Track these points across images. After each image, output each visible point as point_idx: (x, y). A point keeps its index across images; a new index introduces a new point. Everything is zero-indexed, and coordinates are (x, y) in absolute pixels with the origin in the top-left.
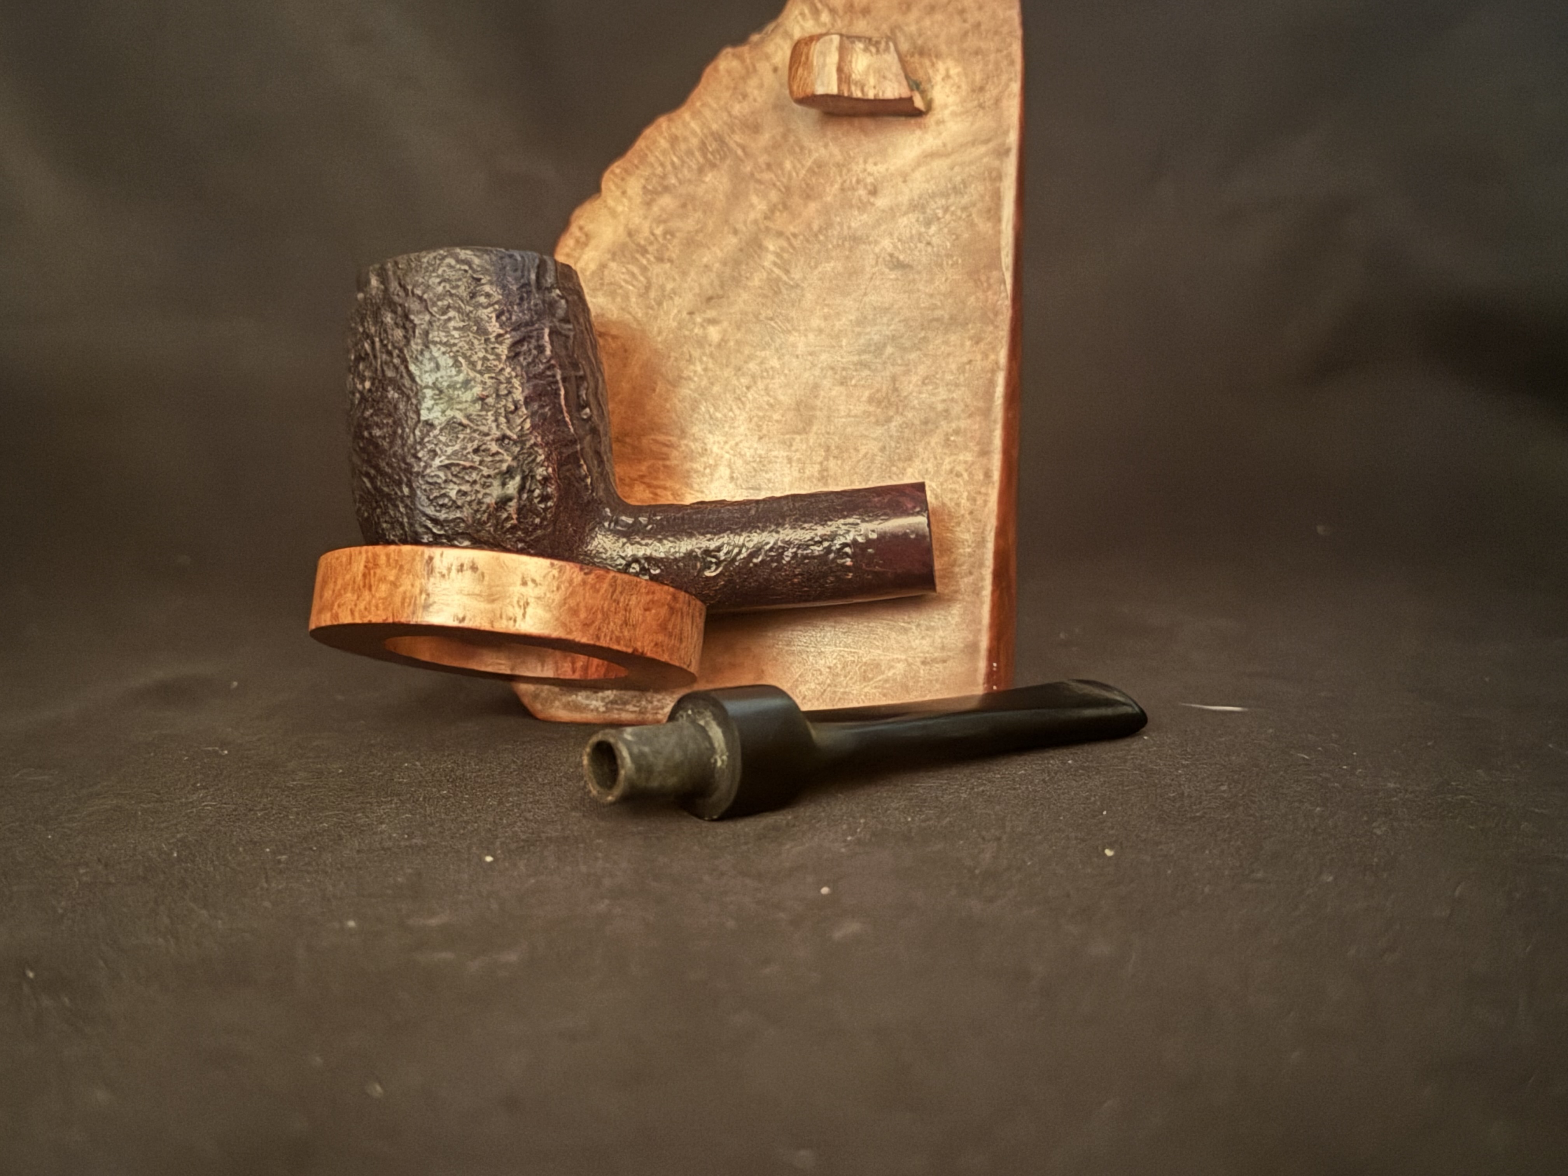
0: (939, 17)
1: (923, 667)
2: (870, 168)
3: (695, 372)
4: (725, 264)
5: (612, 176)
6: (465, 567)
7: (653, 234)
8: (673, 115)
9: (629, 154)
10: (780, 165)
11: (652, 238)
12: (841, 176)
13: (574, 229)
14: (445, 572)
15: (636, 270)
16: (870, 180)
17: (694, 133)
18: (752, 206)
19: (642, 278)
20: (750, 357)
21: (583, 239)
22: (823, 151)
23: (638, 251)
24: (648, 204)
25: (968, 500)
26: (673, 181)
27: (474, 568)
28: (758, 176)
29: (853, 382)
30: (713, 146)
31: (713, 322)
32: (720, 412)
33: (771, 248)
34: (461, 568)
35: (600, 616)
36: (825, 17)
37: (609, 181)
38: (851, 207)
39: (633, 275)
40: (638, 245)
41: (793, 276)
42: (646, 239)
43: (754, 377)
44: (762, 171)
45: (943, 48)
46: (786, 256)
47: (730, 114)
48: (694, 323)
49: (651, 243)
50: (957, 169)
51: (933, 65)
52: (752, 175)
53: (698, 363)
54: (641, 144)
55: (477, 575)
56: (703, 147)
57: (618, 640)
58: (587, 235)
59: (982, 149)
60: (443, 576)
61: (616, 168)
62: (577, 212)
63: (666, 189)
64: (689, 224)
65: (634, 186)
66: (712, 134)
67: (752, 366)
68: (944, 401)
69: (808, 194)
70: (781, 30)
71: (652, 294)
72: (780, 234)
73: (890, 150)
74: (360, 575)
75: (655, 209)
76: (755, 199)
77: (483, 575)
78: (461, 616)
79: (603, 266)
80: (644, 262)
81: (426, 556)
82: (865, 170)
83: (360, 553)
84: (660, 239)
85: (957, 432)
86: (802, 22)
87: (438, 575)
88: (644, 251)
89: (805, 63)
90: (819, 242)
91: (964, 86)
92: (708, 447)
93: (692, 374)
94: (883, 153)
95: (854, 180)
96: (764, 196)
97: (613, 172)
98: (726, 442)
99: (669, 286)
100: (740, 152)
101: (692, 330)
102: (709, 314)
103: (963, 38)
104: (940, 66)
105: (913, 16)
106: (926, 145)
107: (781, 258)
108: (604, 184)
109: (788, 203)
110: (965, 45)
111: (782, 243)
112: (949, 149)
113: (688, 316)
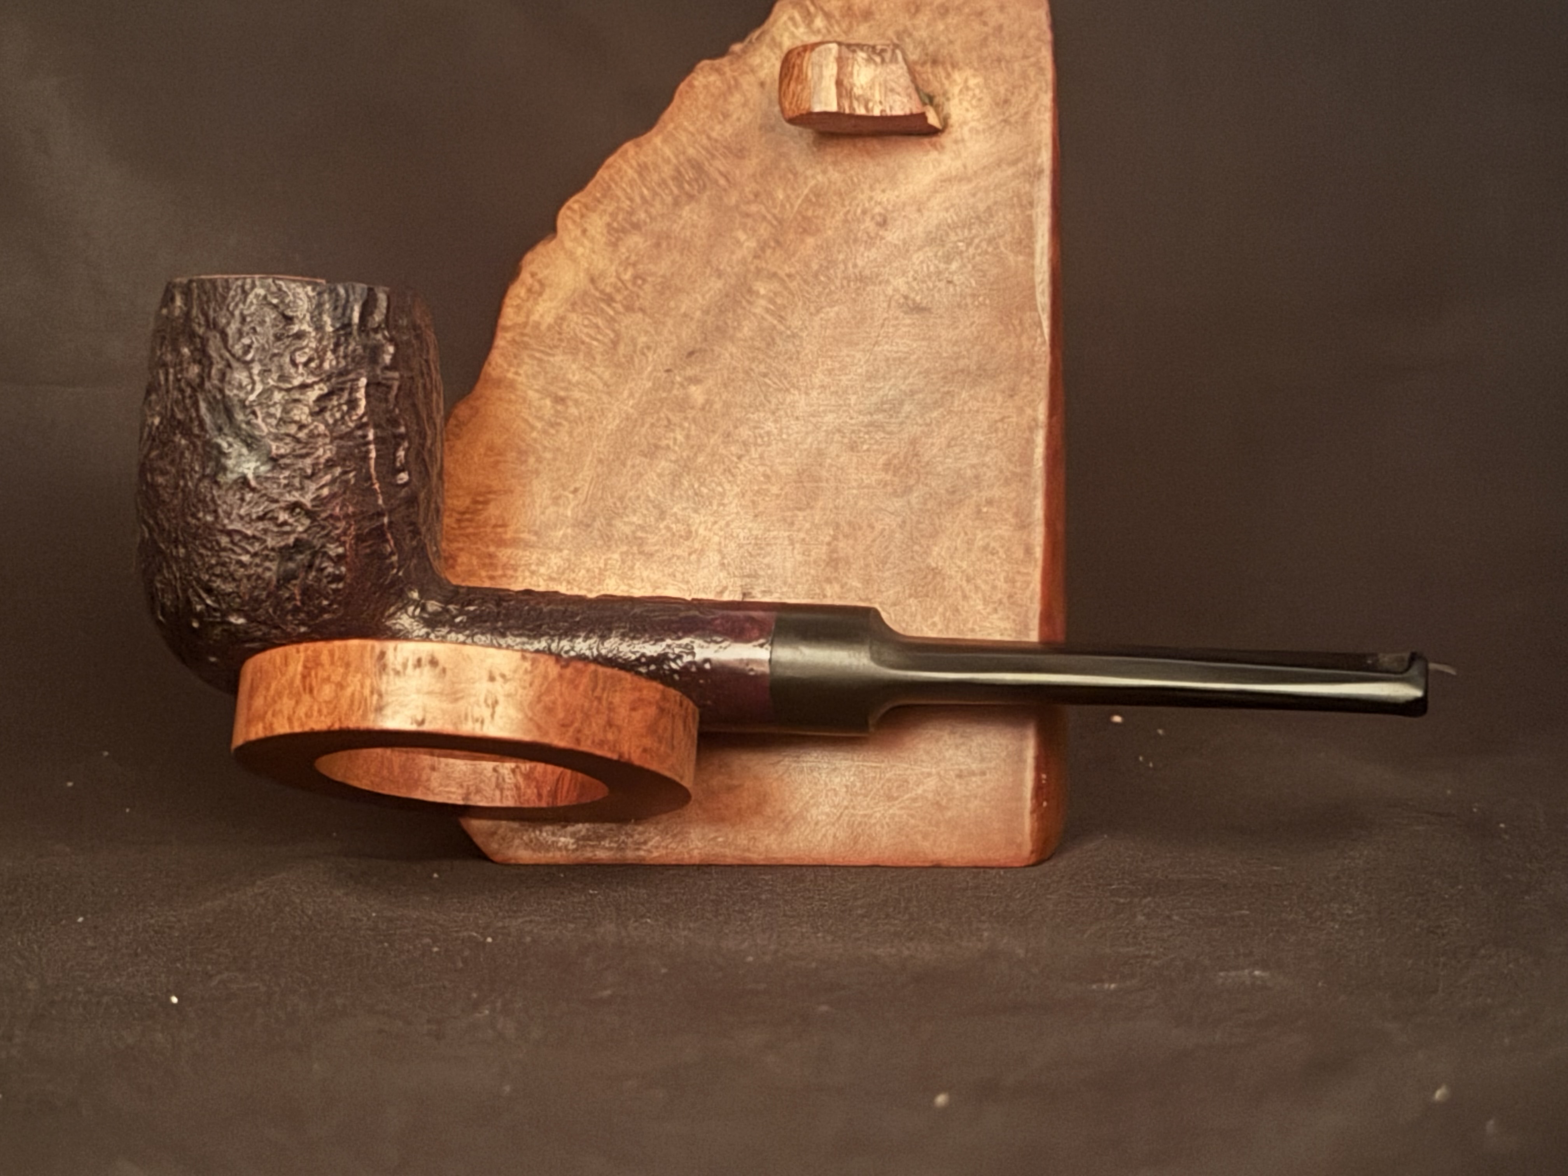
0: (953, 20)
1: (958, 780)
2: (879, 196)
3: (675, 440)
4: (706, 312)
5: (569, 213)
6: (423, 662)
7: (620, 279)
8: (642, 139)
9: (590, 185)
10: (770, 195)
11: (620, 284)
12: (843, 206)
13: (525, 276)
14: (399, 668)
15: (600, 322)
16: (878, 209)
17: (667, 161)
18: (738, 243)
19: (608, 332)
20: (741, 421)
21: (537, 287)
22: (820, 177)
23: (603, 300)
24: (614, 245)
25: (1006, 582)
26: (643, 216)
27: (434, 663)
28: (743, 208)
29: (865, 447)
30: (690, 174)
31: (695, 380)
32: (706, 487)
33: (762, 291)
34: (419, 663)
35: (579, 715)
36: (819, 22)
37: (566, 218)
38: (856, 240)
39: (598, 328)
40: (602, 292)
41: (788, 323)
42: (612, 285)
43: (745, 444)
44: (749, 203)
45: (959, 56)
46: (779, 301)
47: (709, 138)
48: (673, 383)
49: (618, 291)
50: (980, 195)
51: (948, 76)
52: (737, 207)
53: (678, 430)
54: (603, 174)
55: (438, 670)
56: (678, 177)
57: (602, 743)
58: (541, 283)
59: (1010, 171)
60: (397, 673)
61: (574, 203)
62: (529, 256)
63: (636, 226)
64: (663, 267)
65: (597, 224)
66: (689, 160)
67: (745, 432)
68: (973, 466)
69: (805, 228)
70: (767, 38)
71: (622, 349)
72: (773, 276)
73: (901, 176)
74: (299, 677)
75: (623, 250)
76: (742, 236)
77: (444, 670)
78: (419, 718)
79: (561, 319)
80: (611, 313)
81: (377, 651)
82: (871, 198)
83: (298, 651)
84: (629, 285)
85: (990, 502)
86: (792, 29)
87: (392, 673)
88: (610, 300)
89: (798, 77)
90: (820, 283)
91: (987, 100)
92: (693, 529)
93: (671, 443)
94: (893, 179)
95: (859, 211)
96: (753, 231)
97: (570, 208)
98: (715, 523)
99: (642, 340)
100: (722, 182)
101: (670, 391)
102: (690, 372)
103: (984, 42)
104: (957, 76)
105: (923, 19)
106: (943, 168)
107: (774, 303)
108: (560, 223)
109: (781, 239)
110: (985, 52)
111: (775, 285)
112: (970, 172)
113: (665, 375)
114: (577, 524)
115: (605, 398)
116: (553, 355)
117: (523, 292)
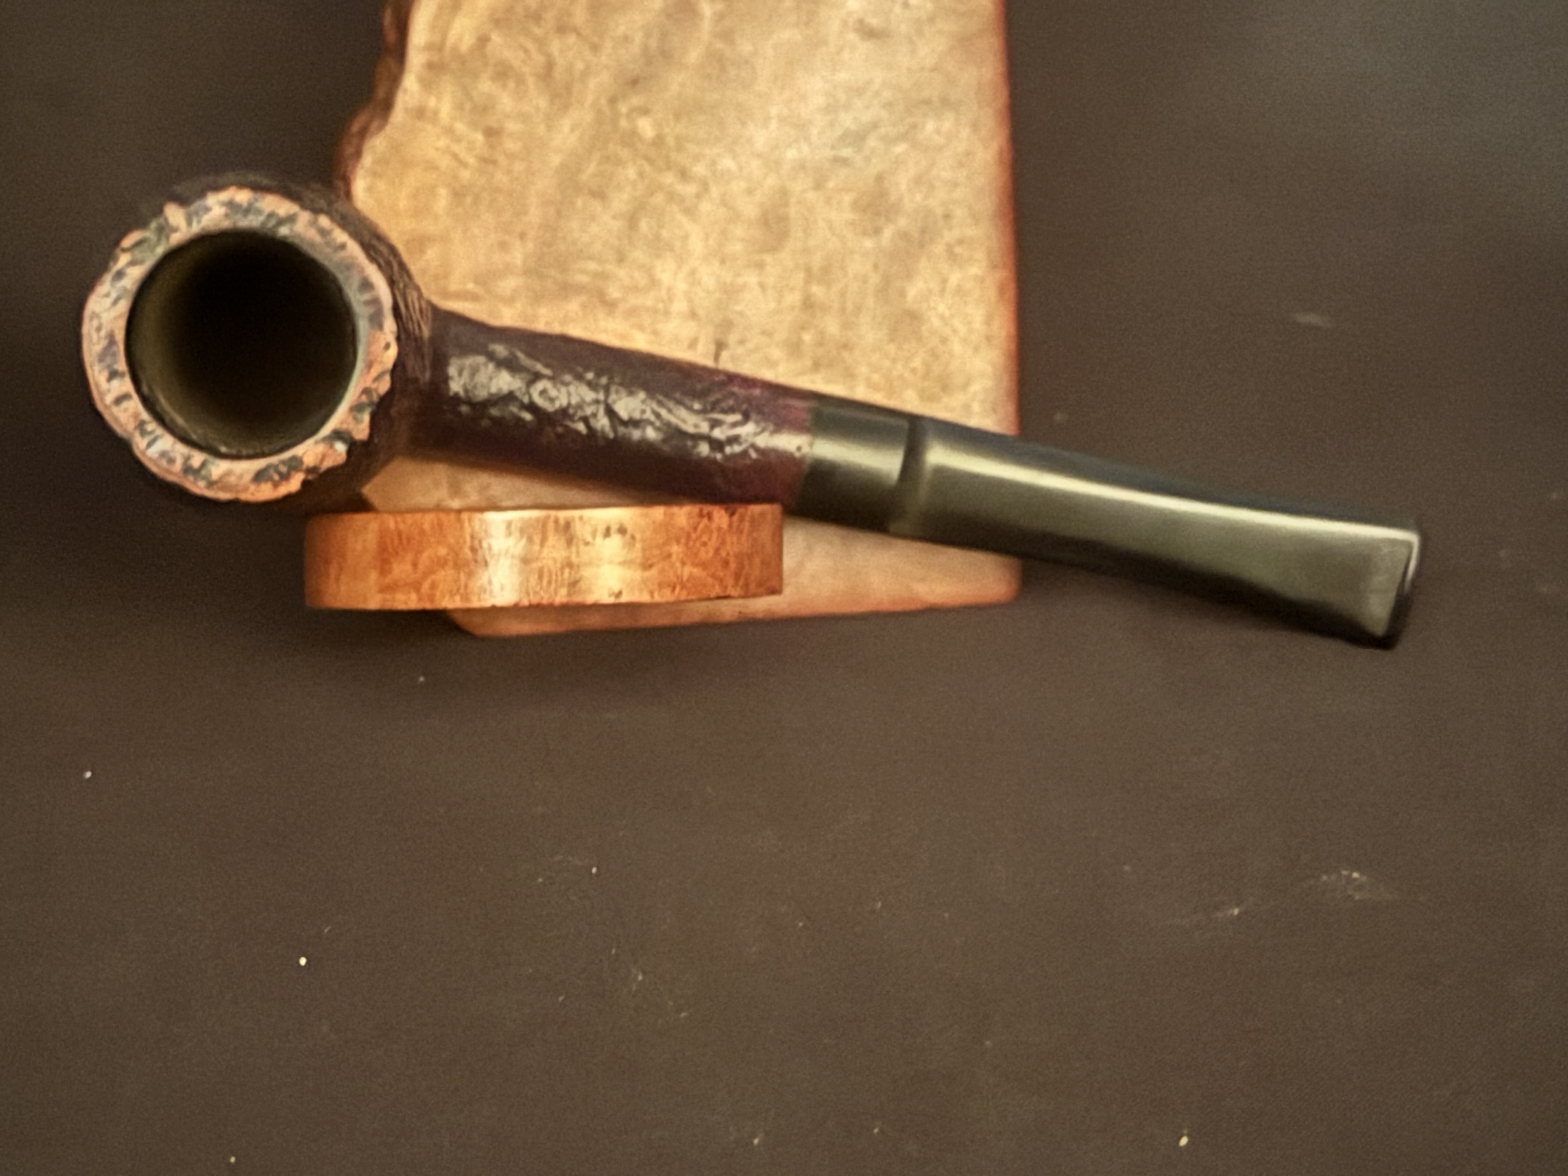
3: (626, 178)
4: (648, 35)
6: (612, 531)
14: (588, 538)
15: (529, 44)
19: (539, 56)
20: (697, 158)
23: (529, 19)
27: (622, 531)
29: (831, 184)
32: (666, 229)
33: (706, 12)
34: (607, 532)
39: (526, 51)
40: (528, 9)
41: (738, 49)
43: (704, 183)
46: (727, 23)
48: (618, 114)
55: (627, 538)
60: (587, 543)
67: (701, 168)
68: (942, 204)
71: (556, 76)
74: (467, 549)
77: (633, 538)
78: (616, 590)
80: (540, 34)
81: (561, 522)
87: (581, 543)
92: (657, 276)
98: (679, 269)
99: (578, 65)
101: (616, 124)
102: (636, 100)
107: (722, 26)
113: (608, 105)
116: (479, 81)
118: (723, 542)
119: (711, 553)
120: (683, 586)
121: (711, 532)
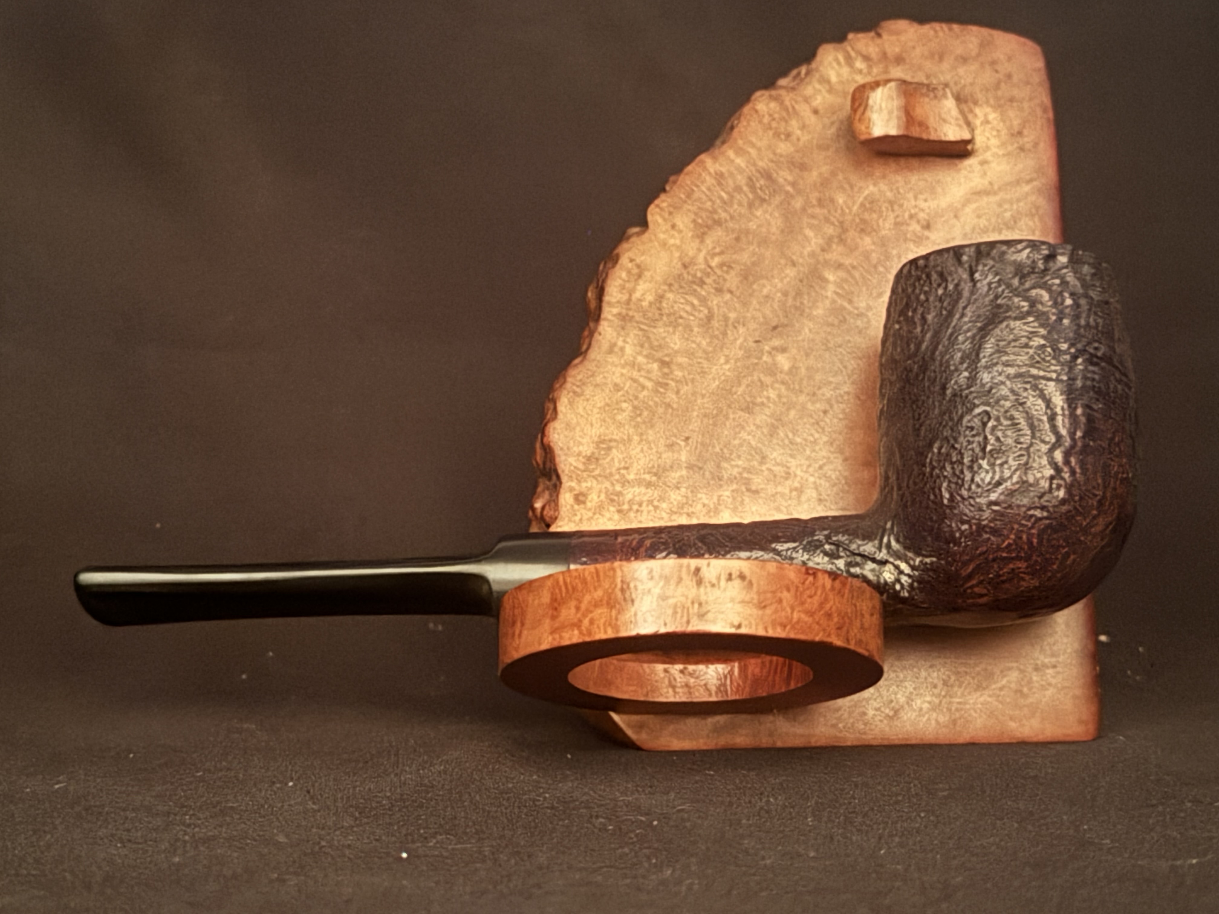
0: (971, 67)
1: (1035, 673)
2: (923, 205)
3: (768, 398)
4: (785, 294)
5: (657, 210)
6: (734, 576)
7: (710, 267)
8: (716, 152)
10: (832, 200)
11: (709, 270)
12: (893, 211)
13: (624, 260)
14: (714, 581)
15: (696, 302)
16: (922, 215)
17: (740, 170)
18: (806, 238)
19: (702, 309)
21: (635, 271)
22: (871, 188)
23: (695, 283)
24: (701, 238)
26: (724, 215)
27: (742, 577)
28: (809, 211)
30: (760, 182)
31: (781, 350)
32: (799, 436)
33: (831, 278)
34: (730, 578)
35: (846, 620)
36: (860, 64)
37: (654, 214)
38: (906, 240)
39: (693, 305)
40: (694, 276)
41: (856, 305)
42: (703, 271)
43: (828, 402)
44: (813, 206)
45: (980, 96)
46: (846, 287)
47: (775, 154)
48: (762, 352)
49: (708, 275)
50: (1005, 206)
51: (971, 111)
52: (804, 209)
53: (770, 390)
54: (685, 179)
55: (746, 583)
56: (751, 183)
58: (638, 266)
59: (1027, 188)
60: (713, 585)
61: (663, 201)
62: (624, 247)
63: (718, 223)
64: (745, 257)
65: (683, 221)
66: (759, 170)
69: (865, 228)
70: (817, 75)
71: (715, 323)
72: (839, 266)
73: (939, 190)
74: (616, 590)
75: (709, 241)
76: (809, 233)
77: (751, 583)
78: (736, 623)
79: (660, 298)
80: (703, 293)
81: (693, 568)
82: (916, 206)
84: (717, 271)
86: (837, 68)
87: (707, 584)
88: (702, 283)
90: (880, 273)
91: (1004, 132)
92: (791, 471)
93: (765, 401)
94: (932, 191)
95: (907, 215)
96: (817, 229)
97: (659, 206)
98: (809, 466)
99: (732, 315)
100: (789, 188)
101: (760, 358)
102: (776, 342)
103: (997, 86)
104: (977, 111)
105: (945, 65)
106: (972, 184)
107: (843, 288)
108: (650, 218)
109: (843, 237)
110: (1000, 93)
111: (841, 274)
112: (996, 187)
113: (754, 345)
114: (690, 467)
115: (705, 364)
116: (655, 327)
117: (624, 275)
118: (826, 600)
119: (816, 605)
120: (793, 627)
121: (817, 588)
